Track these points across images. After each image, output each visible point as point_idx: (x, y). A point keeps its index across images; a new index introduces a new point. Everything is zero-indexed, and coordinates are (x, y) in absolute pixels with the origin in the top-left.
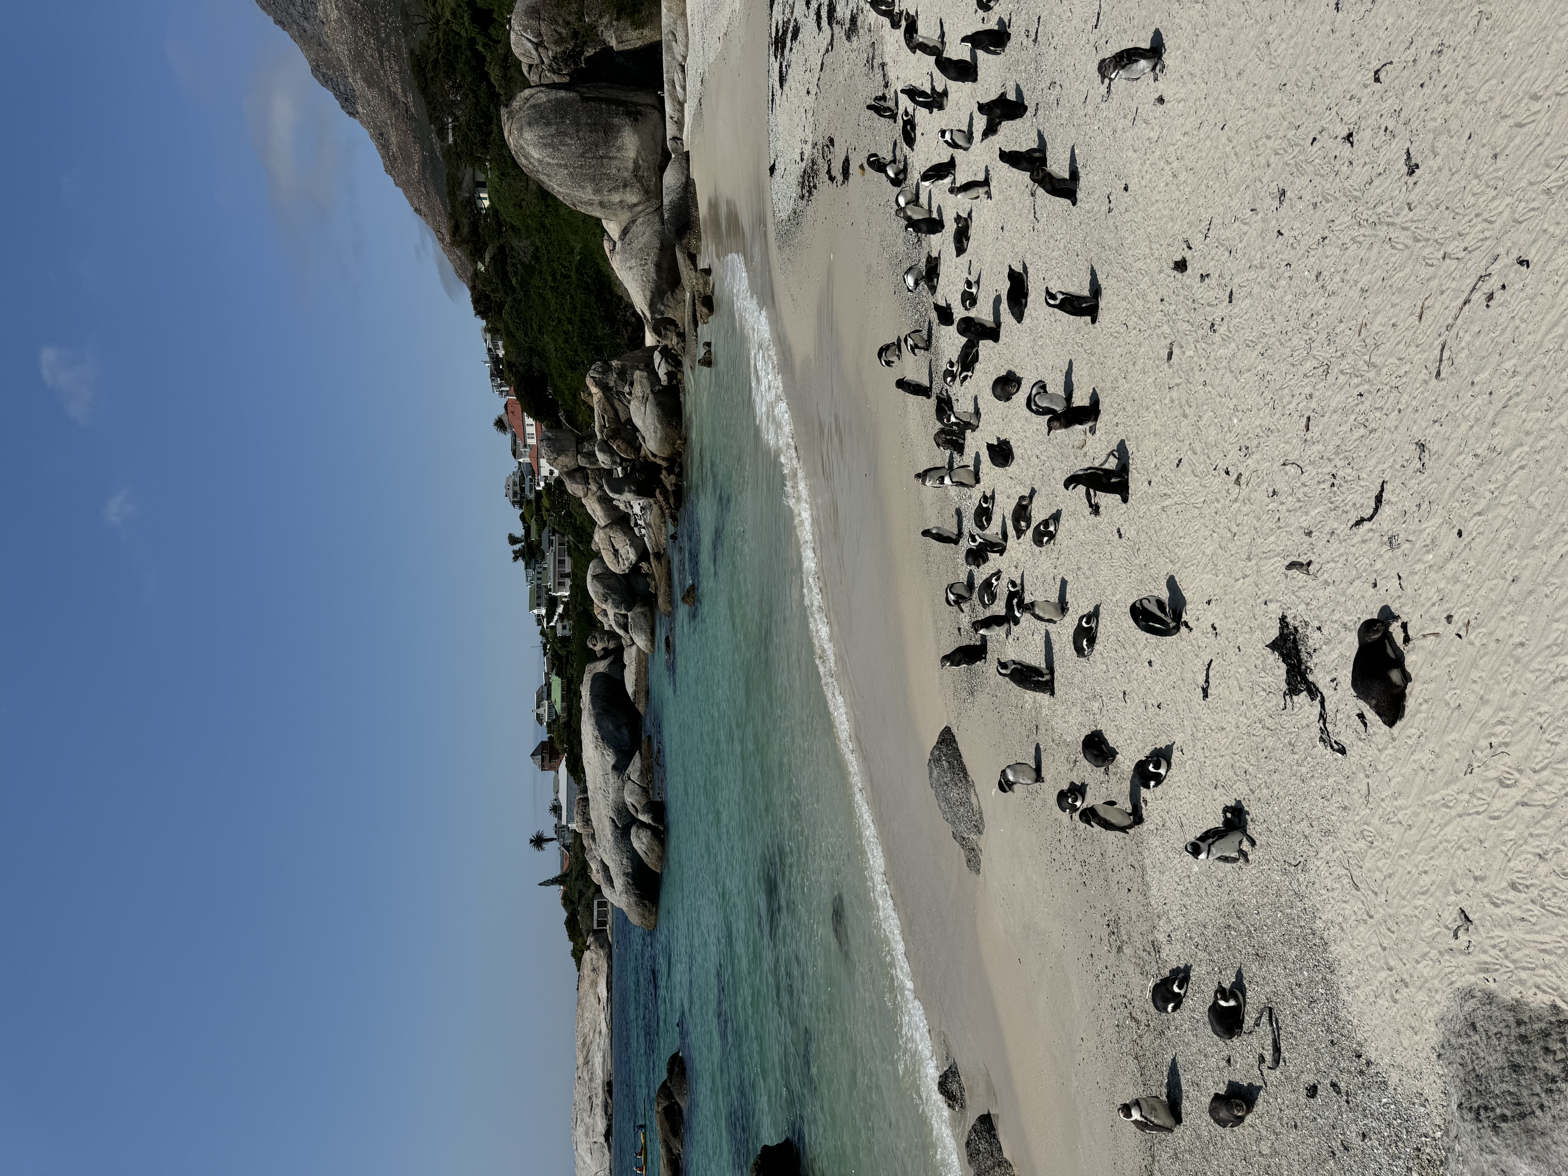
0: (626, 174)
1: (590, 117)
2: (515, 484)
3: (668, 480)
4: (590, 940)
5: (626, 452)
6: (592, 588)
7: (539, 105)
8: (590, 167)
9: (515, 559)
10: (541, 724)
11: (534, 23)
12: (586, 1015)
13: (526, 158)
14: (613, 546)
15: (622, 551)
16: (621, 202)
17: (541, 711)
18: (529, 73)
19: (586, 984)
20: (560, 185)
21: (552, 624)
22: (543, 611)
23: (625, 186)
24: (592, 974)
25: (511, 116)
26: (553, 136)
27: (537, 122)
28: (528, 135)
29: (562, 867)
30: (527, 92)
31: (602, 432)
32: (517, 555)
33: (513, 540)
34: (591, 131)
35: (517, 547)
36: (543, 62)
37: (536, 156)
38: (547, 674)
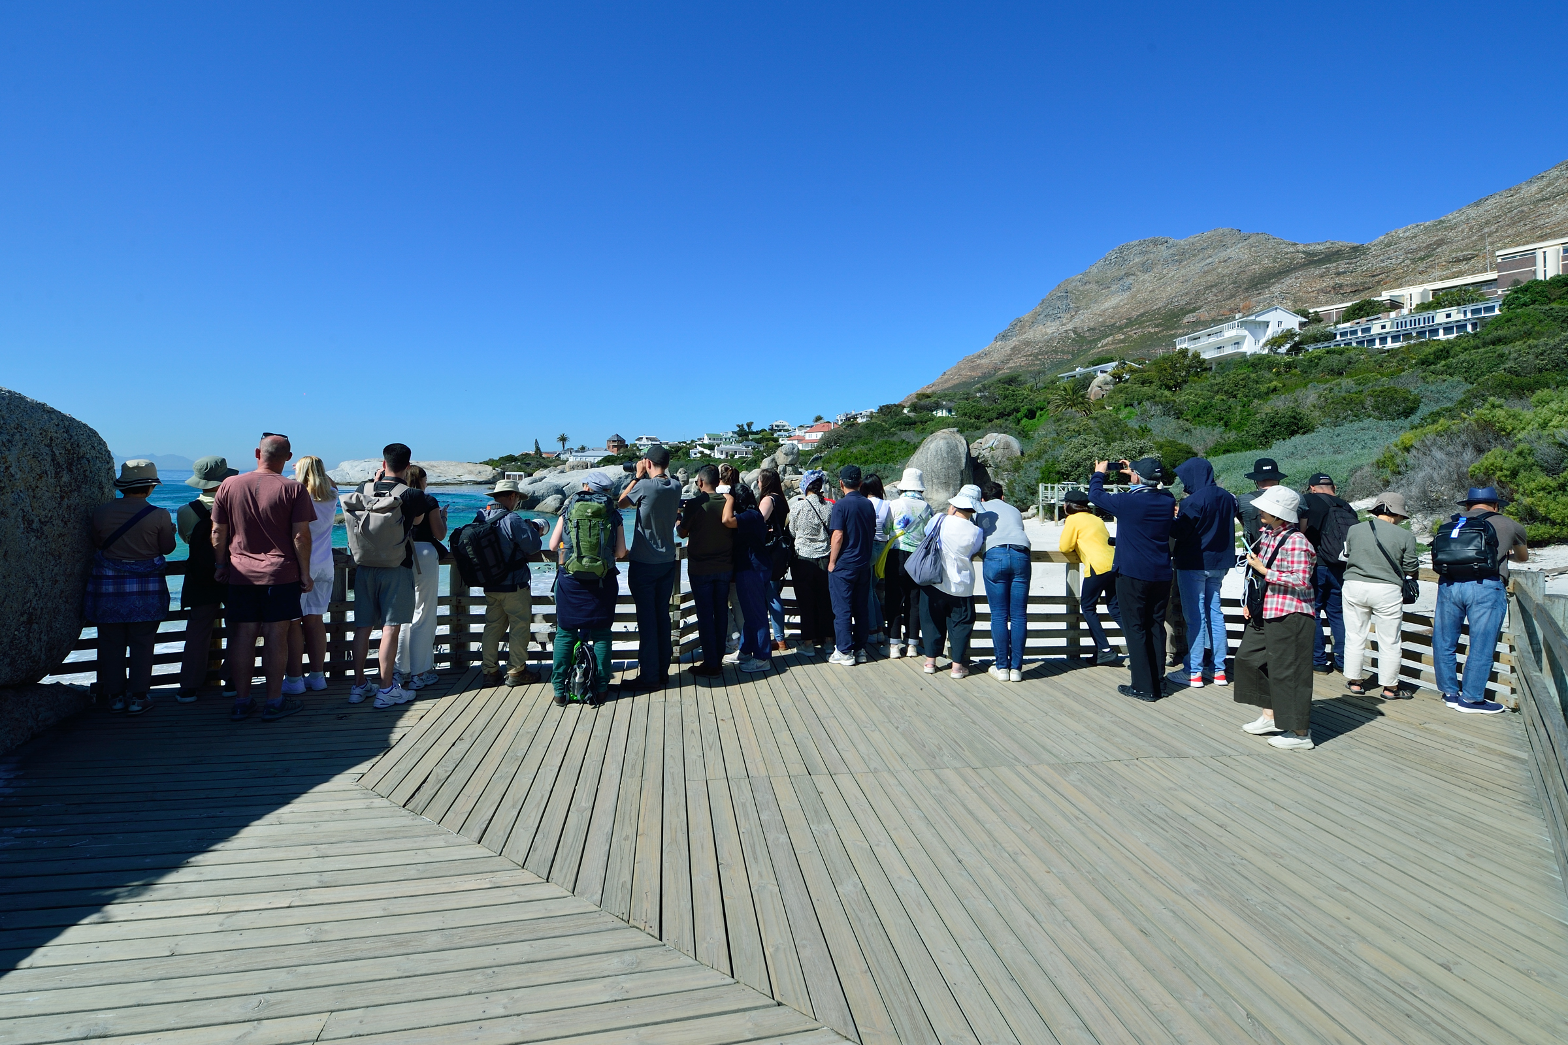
4: (499, 470)
7: (957, 448)
10: (637, 441)
11: (1001, 446)
12: (451, 468)
13: (932, 439)
18: (976, 443)
19: (471, 467)
20: (917, 458)
21: (698, 447)
22: (706, 441)
24: (477, 471)
25: (953, 433)
26: (943, 452)
27: (949, 444)
28: (942, 443)
30: (965, 442)
32: (741, 427)
33: (749, 425)
35: (746, 428)
36: (981, 450)
37: (931, 446)
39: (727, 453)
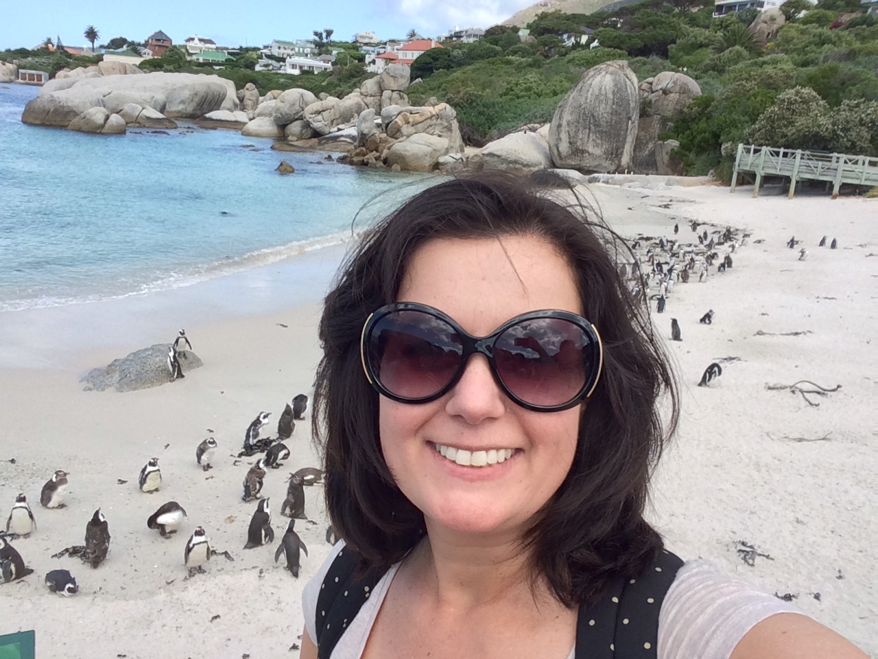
0: (579, 144)
1: (616, 122)
2: (371, 38)
3: (371, 157)
4: (12, 66)
5: (391, 127)
6: (294, 93)
7: (626, 87)
8: (583, 120)
9: (316, 34)
10: (185, 41)
11: (677, 89)
13: (592, 76)
14: (324, 111)
15: (320, 117)
16: (560, 139)
17: (196, 41)
18: (647, 82)
20: (573, 98)
21: (264, 57)
22: (275, 52)
23: (570, 143)
25: (622, 67)
26: (606, 96)
27: (616, 85)
28: (608, 78)
29: (69, 48)
30: (635, 79)
31: (406, 111)
32: (320, 35)
33: (329, 33)
34: (607, 122)
35: (324, 35)
36: (653, 92)
37: (593, 83)
38: (226, 49)
39: (301, 67)
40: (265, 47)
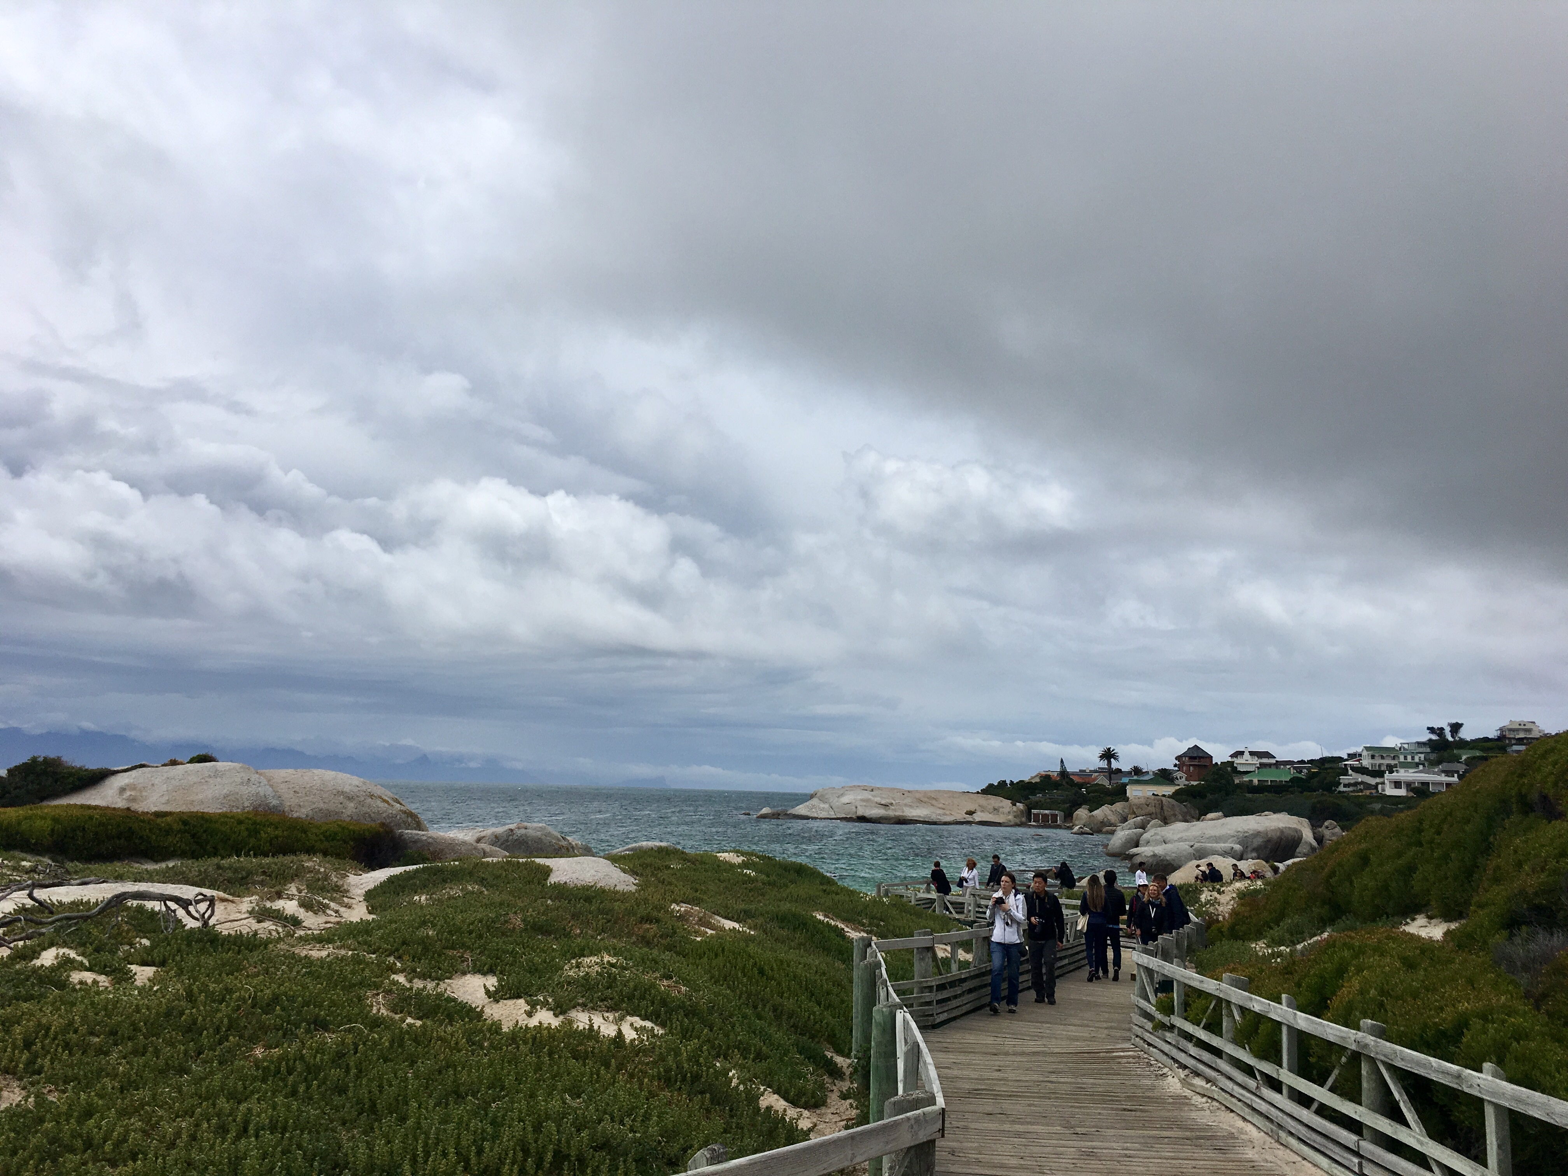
2: (1527, 732)
9: (1431, 730)
10: (1231, 756)
17: (1247, 754)
21: (1350, 772)
22: (1366, 762)
29: (1074, 774)
32: (1436, 732)
33: (1456, 727)
35: (1448, 731)
38: (1291, 763)
39: (1409, 785)
40: (1351, 756)
